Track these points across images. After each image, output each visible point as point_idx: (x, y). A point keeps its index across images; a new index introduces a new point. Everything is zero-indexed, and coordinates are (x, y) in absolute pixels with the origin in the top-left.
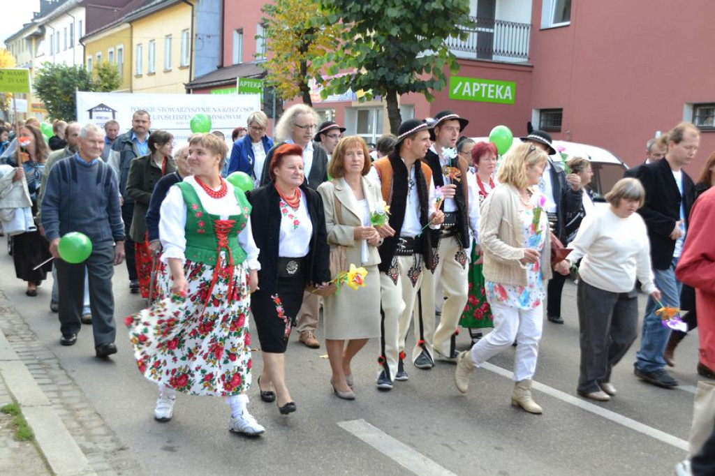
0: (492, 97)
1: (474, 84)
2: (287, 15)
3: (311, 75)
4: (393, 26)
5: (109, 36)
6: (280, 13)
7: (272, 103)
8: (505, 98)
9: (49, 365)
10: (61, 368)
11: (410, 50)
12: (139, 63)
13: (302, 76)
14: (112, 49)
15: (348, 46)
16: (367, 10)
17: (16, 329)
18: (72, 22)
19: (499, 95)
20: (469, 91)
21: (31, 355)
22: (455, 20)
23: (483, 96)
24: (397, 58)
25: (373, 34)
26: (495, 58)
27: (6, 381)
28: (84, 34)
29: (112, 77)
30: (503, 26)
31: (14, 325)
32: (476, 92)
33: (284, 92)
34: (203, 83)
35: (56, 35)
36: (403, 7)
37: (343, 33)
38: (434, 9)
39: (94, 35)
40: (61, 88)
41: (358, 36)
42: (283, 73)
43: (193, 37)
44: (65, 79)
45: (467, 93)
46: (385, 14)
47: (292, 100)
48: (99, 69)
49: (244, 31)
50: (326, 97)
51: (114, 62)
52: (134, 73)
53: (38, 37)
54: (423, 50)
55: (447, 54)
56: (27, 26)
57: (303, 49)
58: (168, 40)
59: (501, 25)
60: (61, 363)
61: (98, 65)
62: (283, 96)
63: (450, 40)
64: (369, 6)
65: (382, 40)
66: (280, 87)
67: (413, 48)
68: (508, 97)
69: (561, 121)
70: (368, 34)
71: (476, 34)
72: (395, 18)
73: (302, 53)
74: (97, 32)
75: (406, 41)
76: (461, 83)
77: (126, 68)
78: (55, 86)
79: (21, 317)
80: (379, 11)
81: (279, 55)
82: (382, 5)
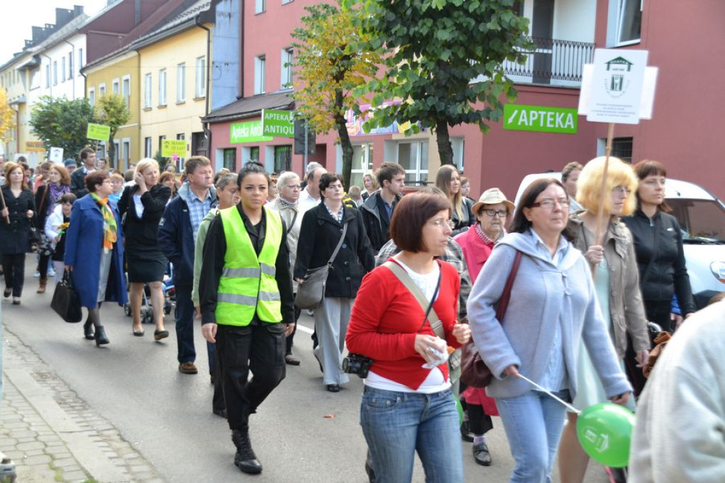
0: (552, 126)
1: (532, 112)
2: (320, 39)
3: (347, 105)
4: (444, 50)
5: (113, 66)
6: (313, 38)
7: (304, 137)
8: (566, 127)
9: (109, 436)
10: (123, 440)
11: (463, 76)
12: (148, 95)
13: (338, 107)
14: (117, 80)
15: (393, 73)
16: (415, 33)
17: (63, 397)
18: (71, 50)
19: (559, 123)
20: (525, 120)
21: (87, 426)
22: (513, 42)
23: (542, 125)
24: (448, 85)
25: (419, 59)
26: (553, 82)
27: (75, 455)
28: (84, 64)
29: (120, 112)
30: (563, 46)
31: (59, 392)
32: (533, 121)
33: (318, 126)
34: (222, 116)
35: (53, 67)
36: (454, 28)
37: (387, 59)
38: (490, 30)
39: (96, 64)
40: (62, 125)
41: (405, 61)
42: (317, 104)
43: (210, 65)
44: (67, 114)
45: (523, 123)
46: (435, 36)
47: (327, 133)
48: (105, 103)
49: (267, 57)
50: (369, 131)
51: (121, 95)
52: (143, 106)
53: (32, 67)
54: (475, 75)
55: (503, 79)
56: (18, 56)
57: (339, 77)
58: (181, 69)
59: (561, 45)
60: (122, 434)
61: (104, 98)
62: (317, 130)
63: (506, 64)
64: (417, 29)
65: (432, 66)
66: (312, 120)
67: (466, 74)
68: (569, 126)
69: (631, 152)
70: (415, 59)
71: (532, 56)
72: (446, 41)
73: (338, 81)
74: (100, 61)
75: (457, 66)
76: (516, 112)
77: (134, 100)
78: (55, 122)
79: (66, 384)
80: (428, 35)
81: (312, 85)
82: (431, 27)
